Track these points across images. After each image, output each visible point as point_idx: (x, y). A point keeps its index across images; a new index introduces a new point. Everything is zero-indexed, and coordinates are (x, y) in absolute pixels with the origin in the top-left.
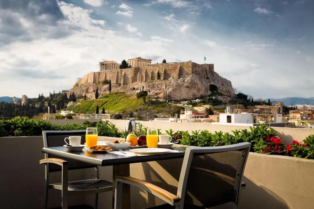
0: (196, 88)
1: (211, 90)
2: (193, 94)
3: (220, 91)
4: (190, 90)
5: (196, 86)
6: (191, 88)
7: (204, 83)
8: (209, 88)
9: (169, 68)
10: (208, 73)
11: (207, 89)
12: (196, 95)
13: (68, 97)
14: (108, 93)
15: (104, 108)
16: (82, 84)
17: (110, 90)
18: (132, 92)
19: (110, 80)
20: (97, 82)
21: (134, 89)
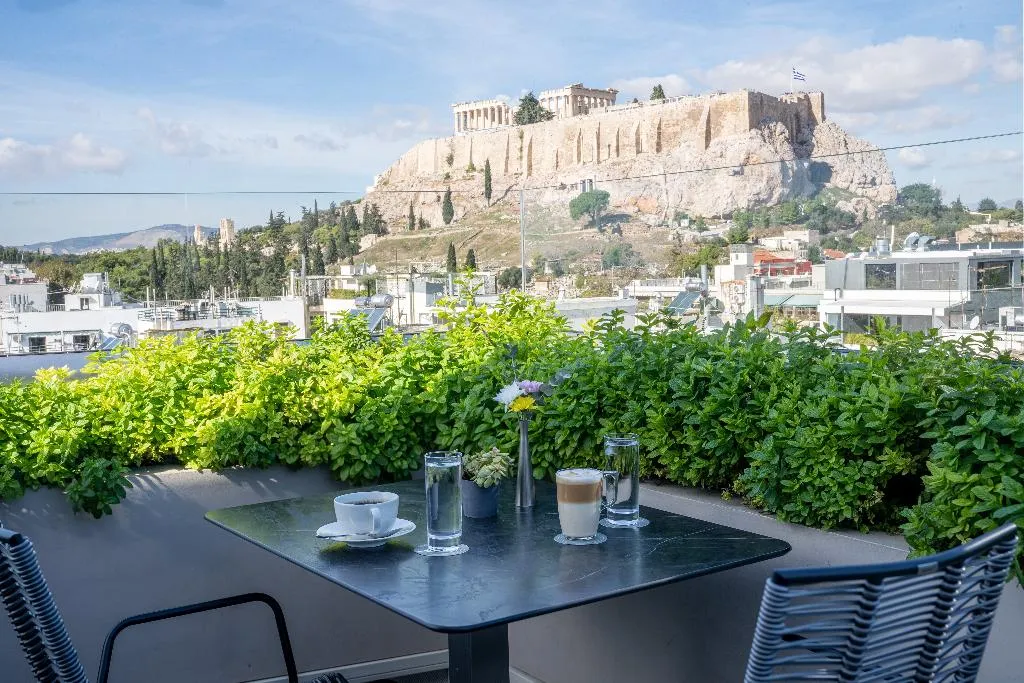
0: (763, 175)
1: (813, 180)
4: (746, 183)
5: (765, 170)
6: (748, 176)
10: (803, 123)
13: (361, 219)
14: (482, 202)
15: (471, 251)
16: (400, 179)
17: (488, 193)
18: (556, 197)
19: (488, 162)
20: (447, 169)
21: (563, 187)
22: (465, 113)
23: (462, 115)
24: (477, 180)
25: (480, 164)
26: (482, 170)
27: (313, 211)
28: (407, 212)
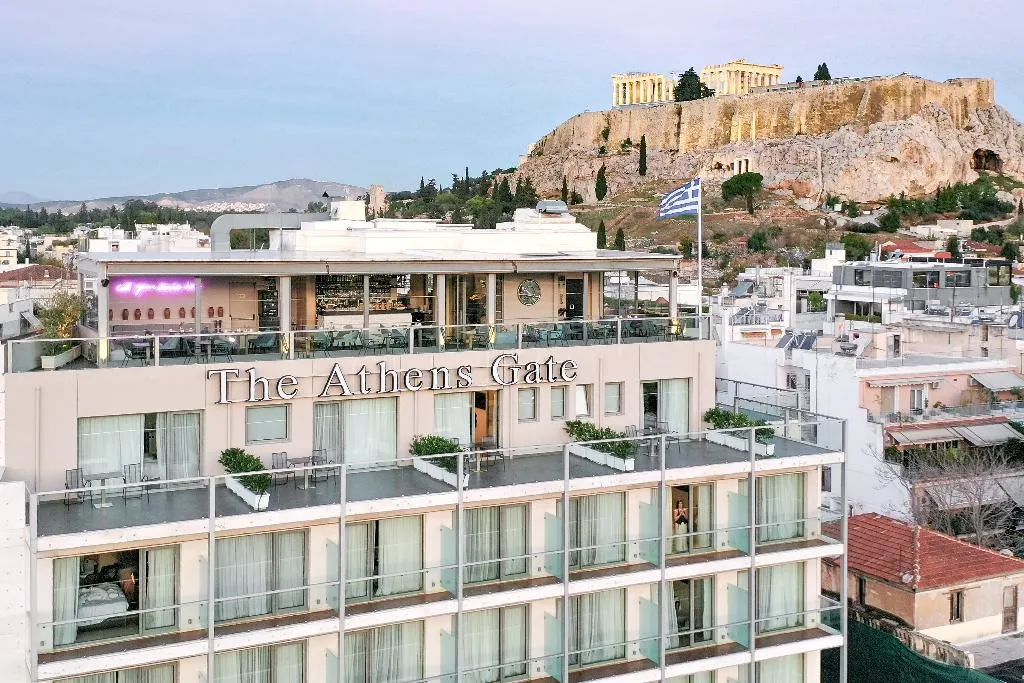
0: (921, 163)
1: (977, 168)
2: (913, 182)
3: (1007, 172)
4: (903, 170)
5: (924, 157)
6: (905, 163)
7: (954, 144)
8: (970, 160)
9: (835, 99)
10: (972, 108)
11: (964, 165)
12: (921, 187)
13: (513, 192)
14: (636, 179)
15: (620, 230)
16: (554, 150)
17: (642, 171)
18: (711, 176)
19: (643, 138)
20: (602, 143)
21: (719, 166)
22: (625, 84)
23: (621, 87)
24: (632, 155)
25: (636, 139)
26: (638, 145)
27: (465, 179)
28: (561, 187)
